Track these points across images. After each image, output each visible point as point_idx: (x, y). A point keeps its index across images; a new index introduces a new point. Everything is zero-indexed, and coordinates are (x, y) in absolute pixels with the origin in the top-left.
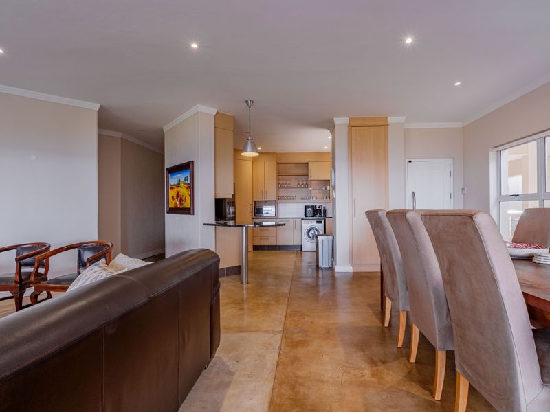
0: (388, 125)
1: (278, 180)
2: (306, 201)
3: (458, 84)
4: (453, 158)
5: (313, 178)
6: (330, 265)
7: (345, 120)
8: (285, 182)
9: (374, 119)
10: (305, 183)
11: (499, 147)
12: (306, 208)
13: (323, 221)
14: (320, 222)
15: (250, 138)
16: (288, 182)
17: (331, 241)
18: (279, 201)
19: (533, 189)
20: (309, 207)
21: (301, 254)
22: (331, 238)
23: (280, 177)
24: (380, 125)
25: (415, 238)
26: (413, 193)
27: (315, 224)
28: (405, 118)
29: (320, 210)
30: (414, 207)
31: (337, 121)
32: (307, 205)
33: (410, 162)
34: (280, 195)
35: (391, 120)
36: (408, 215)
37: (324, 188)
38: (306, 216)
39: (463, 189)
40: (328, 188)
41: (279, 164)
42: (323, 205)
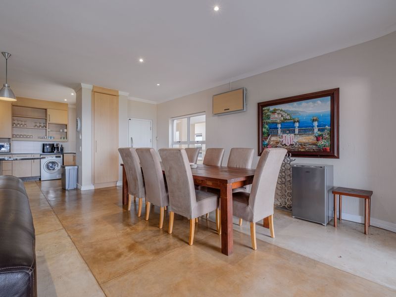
0: (118, 96)
1: (13, 120)
2: (43, 140)
3: (158, 85)
4: (152, 120)
5: (51, 122)
6: (75, 187)
7: (90, 87)
8: (20, 123)
9: (110, 90)
10: (42, 125)
11: (173, 118)
12: (44, 145)
13: (62, 156)
14: (60, 157)
15: (6, 85)
16: (23, 123)
17: (76, 170)
18: (13, 139)
19: (185, 139)
20: (46, 145)
21: (40, 182)
22: (76, 167)
23: (15, 118)
24: (113, 95)
25: (153, 161)
26: (132, 138)
27: (54, 158)
28: (128, 94)
29: (58, 148)
30: (132, 147)
31: (83, 85)
32: (45, 143)
33: (130, 119)
34: (15, 133)
35: (120, 93)
36: (151, 150)
37: (61, 131)
38: (43, 152)
39: (157, 137)
40: (65, 130)
41: (13, 106)
42: (60, 144)
